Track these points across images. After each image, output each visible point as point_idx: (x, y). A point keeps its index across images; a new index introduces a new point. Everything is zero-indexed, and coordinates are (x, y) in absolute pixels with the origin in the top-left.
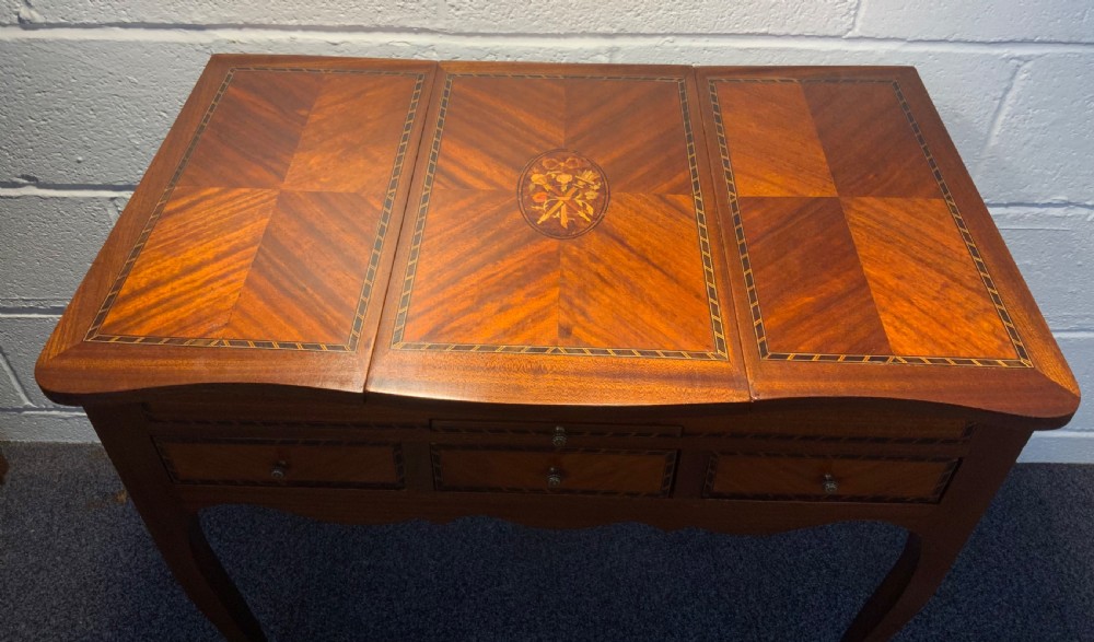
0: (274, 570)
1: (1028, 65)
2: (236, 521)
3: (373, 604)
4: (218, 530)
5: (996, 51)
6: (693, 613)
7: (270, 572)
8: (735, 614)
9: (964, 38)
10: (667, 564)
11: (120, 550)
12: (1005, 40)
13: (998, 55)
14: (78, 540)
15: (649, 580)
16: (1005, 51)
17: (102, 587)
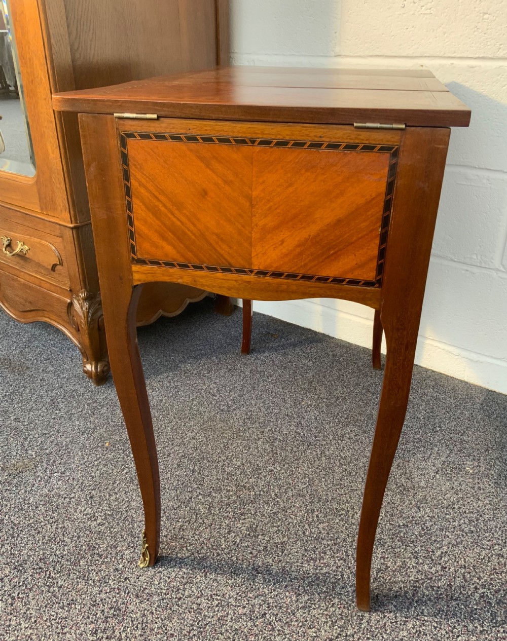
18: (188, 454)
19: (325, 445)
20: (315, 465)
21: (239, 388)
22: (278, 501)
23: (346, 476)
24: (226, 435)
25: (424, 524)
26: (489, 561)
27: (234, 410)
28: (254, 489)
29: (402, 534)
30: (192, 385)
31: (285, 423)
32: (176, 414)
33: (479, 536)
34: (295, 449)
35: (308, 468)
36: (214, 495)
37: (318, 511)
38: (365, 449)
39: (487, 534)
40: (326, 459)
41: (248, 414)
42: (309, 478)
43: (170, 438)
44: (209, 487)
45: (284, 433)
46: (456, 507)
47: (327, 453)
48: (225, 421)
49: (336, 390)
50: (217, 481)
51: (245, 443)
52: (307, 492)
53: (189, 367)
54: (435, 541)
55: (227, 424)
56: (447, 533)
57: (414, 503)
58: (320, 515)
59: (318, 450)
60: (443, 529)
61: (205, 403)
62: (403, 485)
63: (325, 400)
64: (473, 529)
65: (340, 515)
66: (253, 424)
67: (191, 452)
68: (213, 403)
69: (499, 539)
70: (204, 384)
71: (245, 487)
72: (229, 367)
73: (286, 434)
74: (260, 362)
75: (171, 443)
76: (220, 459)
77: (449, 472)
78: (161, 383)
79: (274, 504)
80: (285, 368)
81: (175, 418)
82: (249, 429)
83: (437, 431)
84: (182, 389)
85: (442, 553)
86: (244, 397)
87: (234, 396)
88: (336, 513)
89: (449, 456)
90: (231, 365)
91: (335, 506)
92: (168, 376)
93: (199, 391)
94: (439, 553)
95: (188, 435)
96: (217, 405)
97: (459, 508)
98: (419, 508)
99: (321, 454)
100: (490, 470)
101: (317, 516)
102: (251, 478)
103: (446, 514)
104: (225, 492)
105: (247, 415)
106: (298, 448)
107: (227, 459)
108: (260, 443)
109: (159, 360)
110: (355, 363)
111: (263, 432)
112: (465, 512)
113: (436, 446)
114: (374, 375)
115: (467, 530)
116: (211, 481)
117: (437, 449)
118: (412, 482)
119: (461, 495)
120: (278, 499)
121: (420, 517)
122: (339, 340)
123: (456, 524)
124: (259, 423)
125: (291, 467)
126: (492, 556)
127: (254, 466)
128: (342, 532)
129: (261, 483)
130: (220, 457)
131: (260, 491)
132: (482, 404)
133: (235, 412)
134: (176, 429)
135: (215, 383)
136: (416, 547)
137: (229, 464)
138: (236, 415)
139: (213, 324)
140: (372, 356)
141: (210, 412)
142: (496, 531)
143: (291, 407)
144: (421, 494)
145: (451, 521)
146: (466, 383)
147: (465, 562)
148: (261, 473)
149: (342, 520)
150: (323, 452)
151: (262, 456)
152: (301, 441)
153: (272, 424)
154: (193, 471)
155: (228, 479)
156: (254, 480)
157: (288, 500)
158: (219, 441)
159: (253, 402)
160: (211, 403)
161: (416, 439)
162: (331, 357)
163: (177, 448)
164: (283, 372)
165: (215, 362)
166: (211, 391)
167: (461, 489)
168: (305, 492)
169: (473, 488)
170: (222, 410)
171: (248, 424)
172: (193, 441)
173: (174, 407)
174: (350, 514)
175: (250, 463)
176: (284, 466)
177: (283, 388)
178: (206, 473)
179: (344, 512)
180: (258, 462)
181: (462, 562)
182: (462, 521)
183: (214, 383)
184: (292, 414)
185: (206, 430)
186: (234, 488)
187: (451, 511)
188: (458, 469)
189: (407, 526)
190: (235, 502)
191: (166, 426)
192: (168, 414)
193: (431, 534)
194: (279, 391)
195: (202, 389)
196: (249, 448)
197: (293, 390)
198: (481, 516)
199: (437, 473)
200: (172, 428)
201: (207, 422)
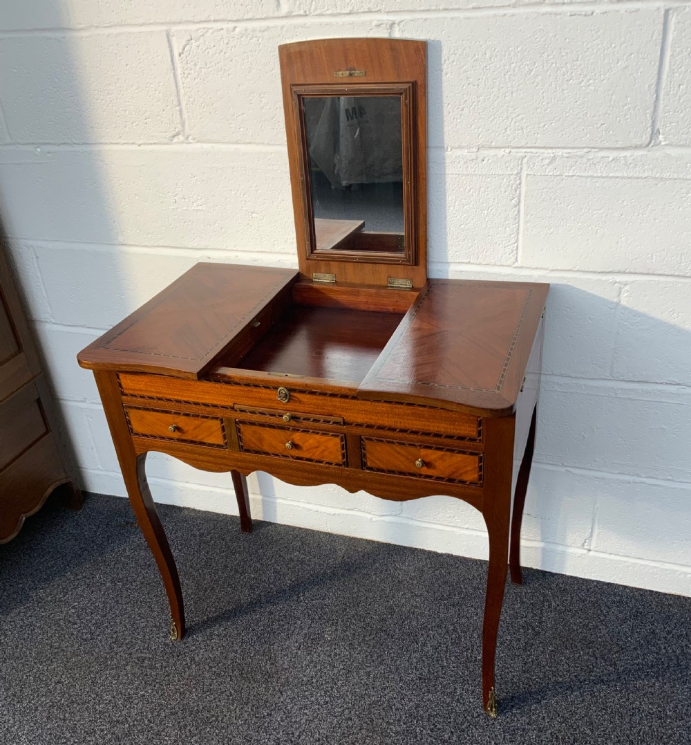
0: (203, 570)
1: (627, 287)
2: (191, 545)
3: (249, 595)
4: (180, 547)
5: (604, 278)
6: (434, 635)
7: (200, 571)
8: (461, 641)
9: (582, 269)
10: (428, 609)
11: (127, 549)
12: (608, 271)
13: (606, 281)
14: (108, 540)
15: (414, 614)
16: (610, 278)
17: (113, 563)
18: (56, 703)
19: (194, 650)
20: (186, 676)
21: (101, 606)
22: (151, 727)
23: (216, 679)
24: (93, 669)
25: (286, 708)
26: (339, 728)
27: (98, 635)
28: (127, 721)
29: (266, 725)
30: (49, 616)
31: (153, 637)
32: (36, 659)
33: (332, 705)
34: (165, 664)
35: (179, 681)
36: (89, 739)
37: (190, 725)
38: (233, 644)
39: (339, 701)
40: (196, 666)
41: (114, 636)
42: (180, 693)
43: (34, 689)
44: (83, 732)
45: (153, 648)
46: (314, 681)
47: (197, 659)
48: (90, 653)
49: (204, 580)
50: (90, 723)
51: (113, 672)
52: (179, 708)
53: (41, 593)
54: (295, 722)
55: (93, 655)
56: (306, 711)
57: (277, 689)
58: (192, 729)
59: (188, 659)
60: (302, 708)
61: (66, 636)
62: (268, 672)
63: (192, 596)
64: (328, 699)
65: (210, 723)
66: (120, 647)
67: (59, 698)
68: (75, 633)
69: (349, 703)
70: (62, 612)
71: (118, 721)
72: (88, 581)
73: (155, 649)
74: (120, 566)
75: (36, 695)
76: (90, 698)
77: (309, 645)
78: (13, 623)
79: (148, 731)
80: (149, 565)
81: (35, 663)
82: (117, 653)
83: (301, 602)
84: (38, 625)
85: (300, 732)
86: (108, 616)
87: (96, 618)
88: (206, 722)
89: (310, 627)
90: (89, 579)
91: (206, 714)
92: (20, 613)
93: (57, 623)
94: (297, 734)
95: (53, 680)
96: (80, 635)
97: (317, 681)
98: (281, 693)
99: (191, 661)
100: (345, 631)
101: (190, 731)
102: (123, 710)
103: (305, 691)
104: (99, 732)
105: (112, 638)
106: (168, 662)
107: (97, 695)
108: (128, 668)
109: (5, 593)
110: (223, 539)
111: (131, 654)
112: (322, 684)
113: (299, 619)
114: (242, 549)
115: (322, 702)
116: (83, 725)
117: (299, 622)
118: (276, 666)
119: (319, 667)
120: (152, 725)
121: (282, 702)
122: (206, 512)
123: (313, 699)
124: (127, 644)
125: (162, 685)
126: (342, 722)
127: (125, 695)
128: (213, 739)
129: (134, 712)
130: (90, 696)
131: (134, 721)
132: (344, 557)
133: (99, 638)
134: (39, 676)
135: (74, 607)
136: (278, 733)
137: (99, 701)
138: (101, 641)
139: (62, 527)
140: (240, 526)
141: (72, 646)
142: (347, 696)
143: (158, 616)
144: (283, 677)
145: (309, 697)
146: (330, 535)
147: (319, 735)
148: (132, 702)
149: (213, 727)
150: (192, 660)
151: (132, 683)
152: (170, 653)
153: (139, 641)
154: (64, 720)
155: (100, 718)
156: (127, 711)
157: (161, 722)
158: (86, 678)
159: (118, 621)
160: (72, 634)
161: (281, 616)
162: (198, 538)
163: (43, 699)
164: (147, 573)
165: (70, 579)
166: (71, 619)
167: (319, 661)
168: (177, 709)
169: (330, 656)
170: (86, 640)
171: (115, 649)
172: (58, 686)
173: (32, 650)
174: (220, 719)
175: (121, 693)
176: (155, 686)
177: (148, 594)
178: (77, 718)
179: (214, 719)
180: (129, 690)
181: (317, 736)
182: (319, 694)
183: (72, 608)
184: (160, 623)
185: (71, 669)
186: (108, 726)
187: (310, 687)
188: (319, 638)
189: (271, 714)
190: (110, 740)
191: (27, 676)
192: (28, 661)
193: (291, 717)
194: (145, 598)
195: (60, 620)
196: (119, 677)
197: (160, 593)
198: (335, 684)
199: (299, 649)
200: (34, 677)
201: (71, 658)
